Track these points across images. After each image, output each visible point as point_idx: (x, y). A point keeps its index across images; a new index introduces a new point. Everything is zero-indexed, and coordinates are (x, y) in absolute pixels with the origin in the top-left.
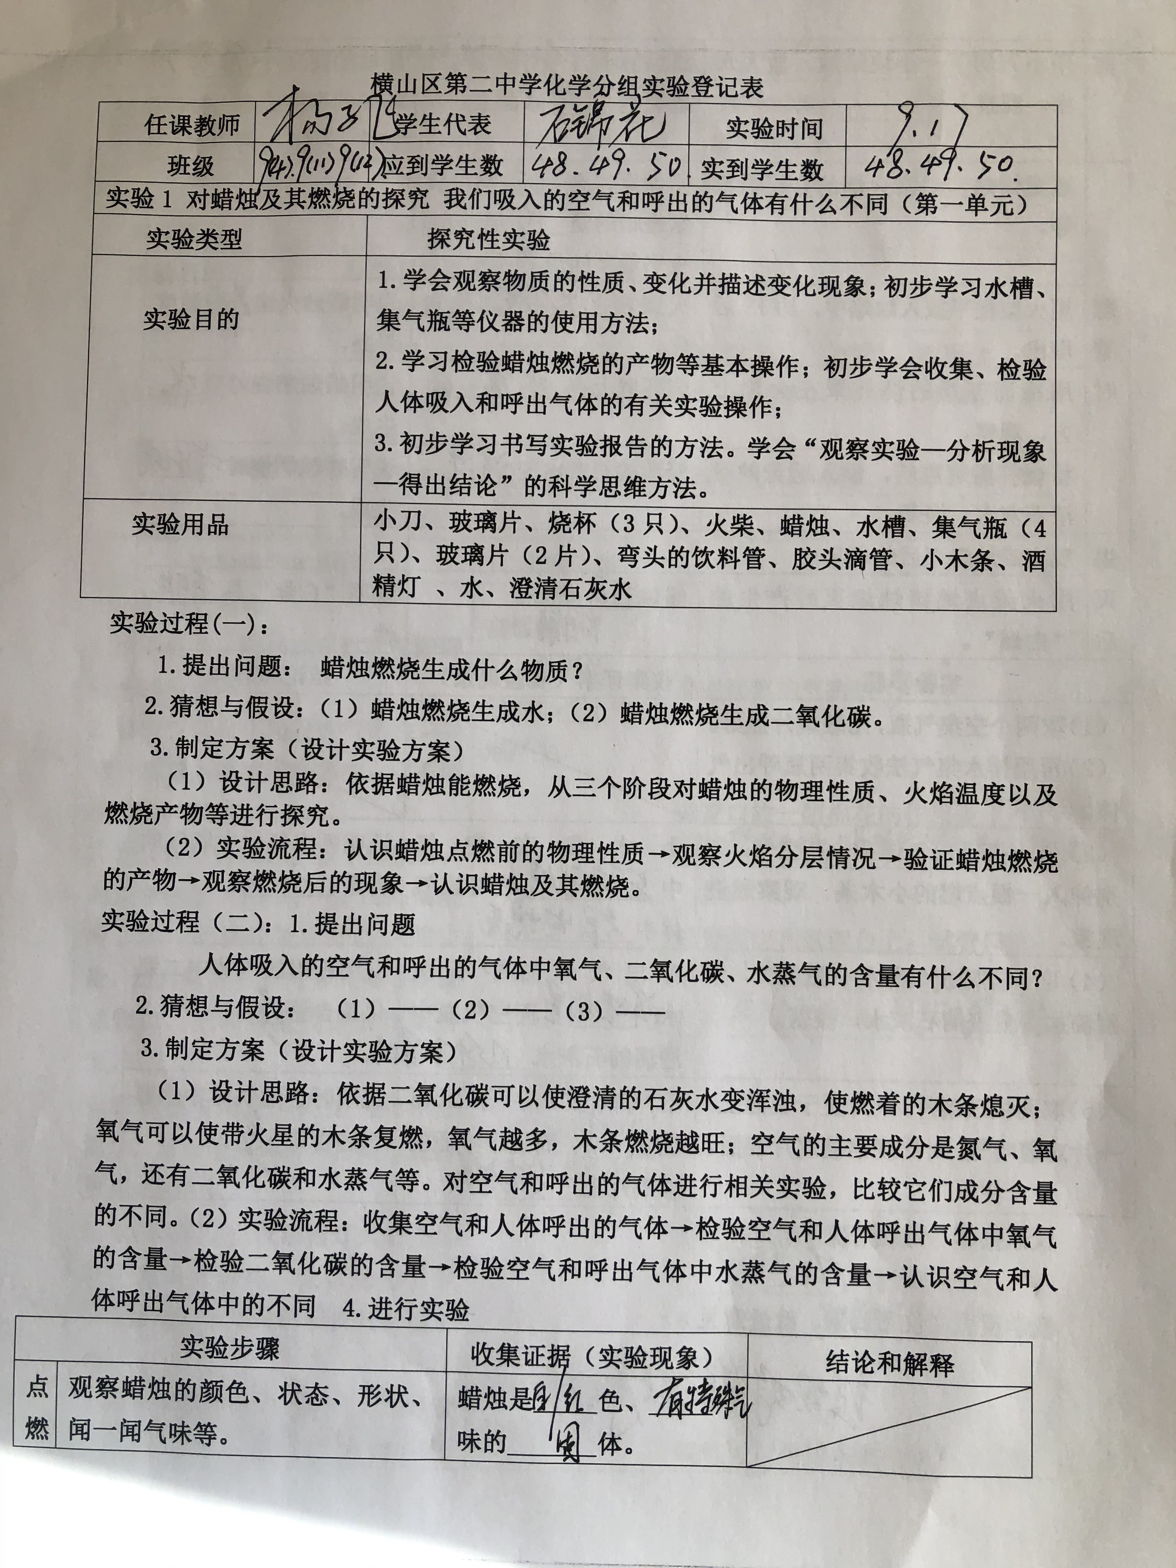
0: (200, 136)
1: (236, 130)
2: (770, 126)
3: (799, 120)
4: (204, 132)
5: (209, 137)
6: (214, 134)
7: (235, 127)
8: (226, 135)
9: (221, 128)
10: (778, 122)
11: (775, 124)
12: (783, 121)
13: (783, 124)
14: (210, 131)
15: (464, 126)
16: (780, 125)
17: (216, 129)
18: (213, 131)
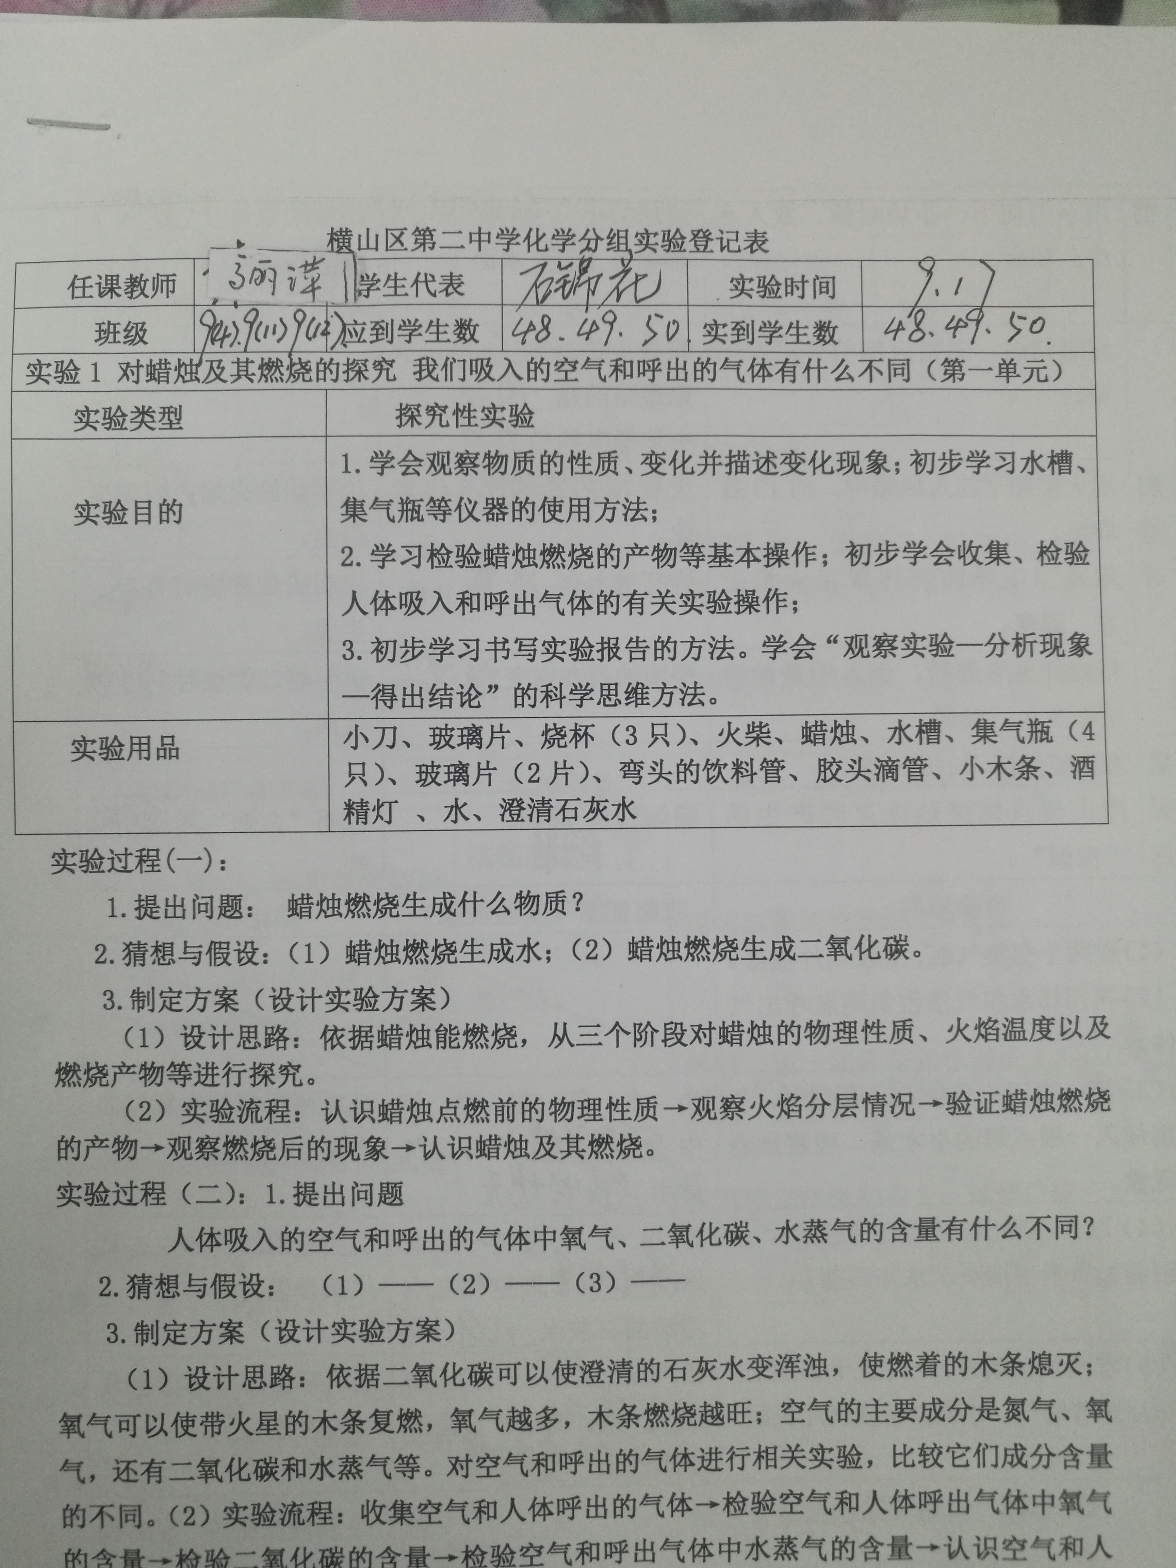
0: (131, 298)
1: (173, 292)
2: (778, 284)
3: (810, 277)
4: (135, 294)
5: (142, 300)
6: (147, 296)
7: (171, 288)
8: (161, 298)
9: (155, 289)
10: (786, 280)
11: (782, 281)
12: (792, 279)
13: (792, 282)
14: (142, 293)
15: (433, 286)
16: (789, 282)
17: (149, 291)
18: (146, 292)
